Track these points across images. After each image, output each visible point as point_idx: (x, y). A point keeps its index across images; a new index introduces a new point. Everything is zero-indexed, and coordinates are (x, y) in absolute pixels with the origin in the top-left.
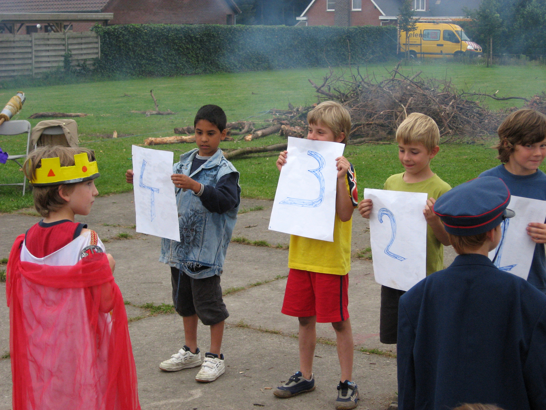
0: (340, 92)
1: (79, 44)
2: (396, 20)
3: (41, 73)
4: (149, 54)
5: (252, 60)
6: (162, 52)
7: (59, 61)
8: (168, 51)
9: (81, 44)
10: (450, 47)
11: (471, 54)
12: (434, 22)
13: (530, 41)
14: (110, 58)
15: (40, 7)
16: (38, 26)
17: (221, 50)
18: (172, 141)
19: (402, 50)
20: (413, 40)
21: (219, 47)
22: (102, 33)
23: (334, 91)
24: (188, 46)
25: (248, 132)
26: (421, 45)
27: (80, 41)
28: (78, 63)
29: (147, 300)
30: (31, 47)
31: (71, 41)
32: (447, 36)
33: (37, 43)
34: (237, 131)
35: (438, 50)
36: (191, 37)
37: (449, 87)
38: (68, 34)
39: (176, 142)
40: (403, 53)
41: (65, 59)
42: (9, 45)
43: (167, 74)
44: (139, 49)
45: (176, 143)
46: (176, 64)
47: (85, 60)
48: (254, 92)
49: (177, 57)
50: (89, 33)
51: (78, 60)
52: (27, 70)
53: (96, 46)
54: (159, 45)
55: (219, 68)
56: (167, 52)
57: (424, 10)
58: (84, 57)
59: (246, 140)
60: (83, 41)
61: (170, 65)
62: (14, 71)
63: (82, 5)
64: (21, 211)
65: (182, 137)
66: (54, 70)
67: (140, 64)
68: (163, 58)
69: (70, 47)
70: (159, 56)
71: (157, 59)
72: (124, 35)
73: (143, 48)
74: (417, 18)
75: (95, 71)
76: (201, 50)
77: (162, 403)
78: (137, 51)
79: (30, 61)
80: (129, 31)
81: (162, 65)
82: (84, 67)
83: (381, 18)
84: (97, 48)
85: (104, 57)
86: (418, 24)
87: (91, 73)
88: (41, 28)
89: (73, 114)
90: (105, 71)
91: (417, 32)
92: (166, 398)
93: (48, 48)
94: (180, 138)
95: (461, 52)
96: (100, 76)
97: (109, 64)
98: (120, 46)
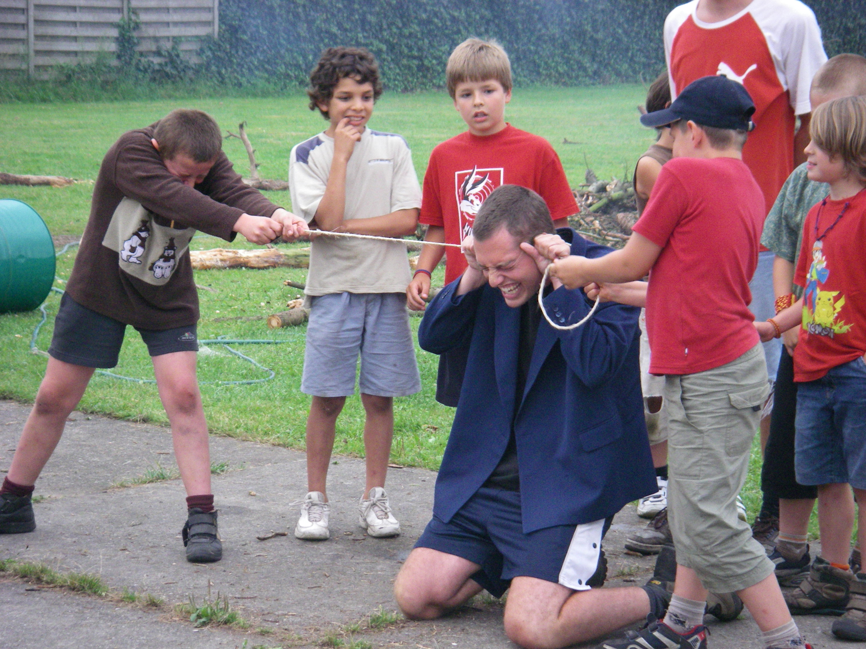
3: (51, 66)
4: (351, 31)
5: (630, 54)
6: (385, 26)
7: (102, 38)
8: (400, 25)
14: (245, 37)
17: (545, 25)
18: (208, 263)
21: (540, 19)
24: (456, 14)
28: (158, 47)
39: (220, 264)
41: (122, 35)
43: (396, 86)
44: (324, 16)
45: (219, 268)
46: (420, 58)
47: (176, 40)
48: (570, 139)
49: (426, 41)
51: (156, 39)
52: (13, 56)
53: (206, 3)
54: (377, 9)
55: (539, 74)
56: (398, 28)
58: (174, 31)
61: (405, 62)
65: (236, 253)
66: (90, 60)
68: (387, 42)
69: (135, 3)
70: (376, 37)
71: (371, 44)
73: (333, 15)
75: (202, 71)
76: (491, 24)
78: (318, 22)
79: (22, 34)
81: (384, 60)
82: (172, 58)
84: (210, 9)
85: (227, 35)
87: (190, 75)
90: (229, 70)
94: (231, 255)
96: (213, 83)
97: (240, 53)
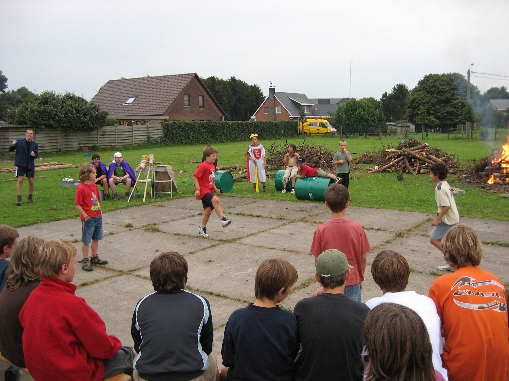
0: (279, 152)
1: (153, 130)
2: (298, 118)
3: (136, 143)
4: (186, 135)
6: (192, 133)
7: (145, 138)
8: (194, 133)
9: (155, 130)
10: (323, 130)
11: (333, 133)
12: (315, 119)
13: (359, 127)
14: (168, 136)
15: (134, 113)
16: (133, 121)
19: (300, 132)
20: (305, 127)
22: (164, 125)
23: (276, 152)
24: (203, 131)
25: (240, 170)
26: (309, 129)
27: (154, 129)
28: (154, 139)
29: (220, 238)
30: (132, 132)
31: (150, 129)
32: (321, 125)
33: (135, 129)
34: (234, 170)
35: (317, 131)
36: (205, 127)
37: (326, 149)
38: (149, 126)
40: (301, 133)
41: (148, 137)
42: (122, 131)
44: (181, 132)
46: (198, 139)
48: (236, 152)
49: (198, 136)
50: (158, 125)
51: (153, 137)
52: (130, 142)
53: (162, 131)
54: (190, 130)
57: (310, 113)
58: (156, 136)
59: (239, 174)
60: (156, 129)
61: (195, 139)
62: (124, 142)
63: (153, 112)
64: (152, 204)
66: (143, 142)
67: (182, 139)
68: (192, 136)
69: (150, 132)
70: (190, 135)
71: (189, 137)
72: (174, 126)
73: (183, 132)
74: (307, 117)
75: (161, 143)
76: (209, 132)
77: (238, 273)
79: (132, 138)
80: (177, 124)
81: (192, 139)
82: (156, 141)
83: (290, 117)
84: (162, 132)
85: (165, 136)
86: (308, 120)
87: (159, 143)
88: (134, 122)
89: (158, 162)
90: (166, 142)
91: (308, 123)
92: (239, 271)
93: (140, 132)
95: (328, 132)
96: (163, 145)
97: (167, 139)
98: (172, 131)
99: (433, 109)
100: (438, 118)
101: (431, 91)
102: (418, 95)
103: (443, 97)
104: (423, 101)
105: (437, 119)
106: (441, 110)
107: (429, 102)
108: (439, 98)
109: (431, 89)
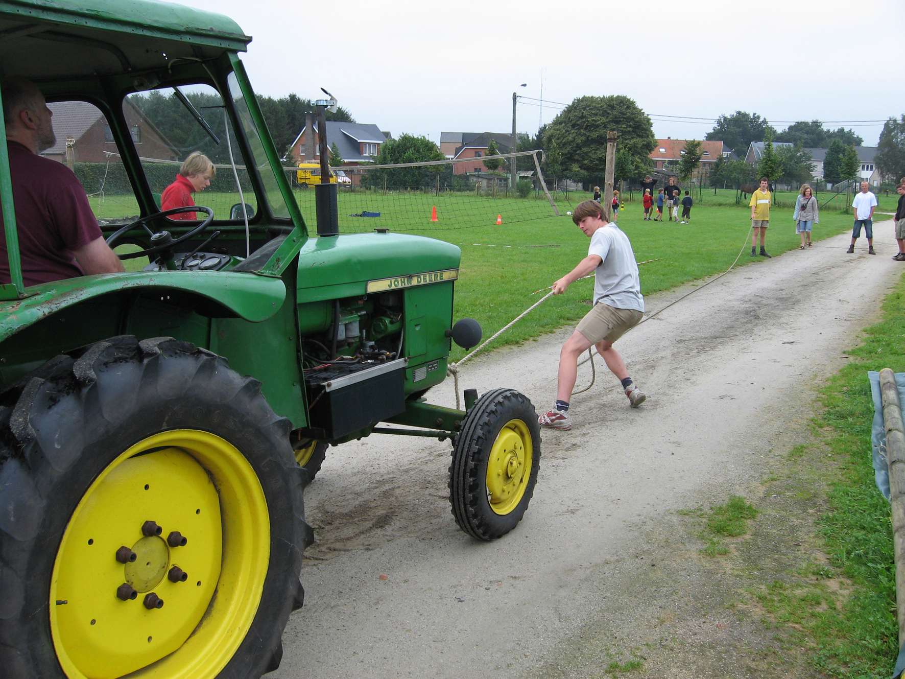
26: (310, 179)
99: (578, 154)
100: (587, 169)
101: (578, 125)
102: (558, 130)
103: (594, 135)
104: (563, 140)
105: (585, 169)
106: (591, 154)
107: (572, 142)
108: (589, 136)
109: (578, 121)
